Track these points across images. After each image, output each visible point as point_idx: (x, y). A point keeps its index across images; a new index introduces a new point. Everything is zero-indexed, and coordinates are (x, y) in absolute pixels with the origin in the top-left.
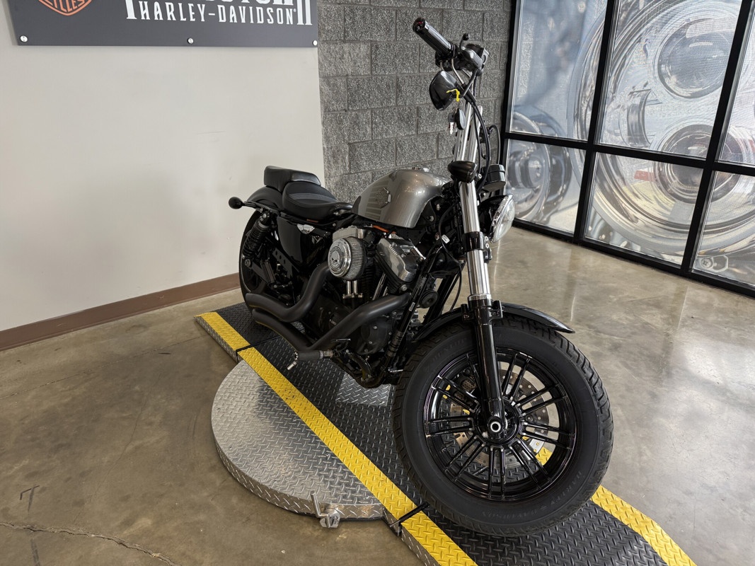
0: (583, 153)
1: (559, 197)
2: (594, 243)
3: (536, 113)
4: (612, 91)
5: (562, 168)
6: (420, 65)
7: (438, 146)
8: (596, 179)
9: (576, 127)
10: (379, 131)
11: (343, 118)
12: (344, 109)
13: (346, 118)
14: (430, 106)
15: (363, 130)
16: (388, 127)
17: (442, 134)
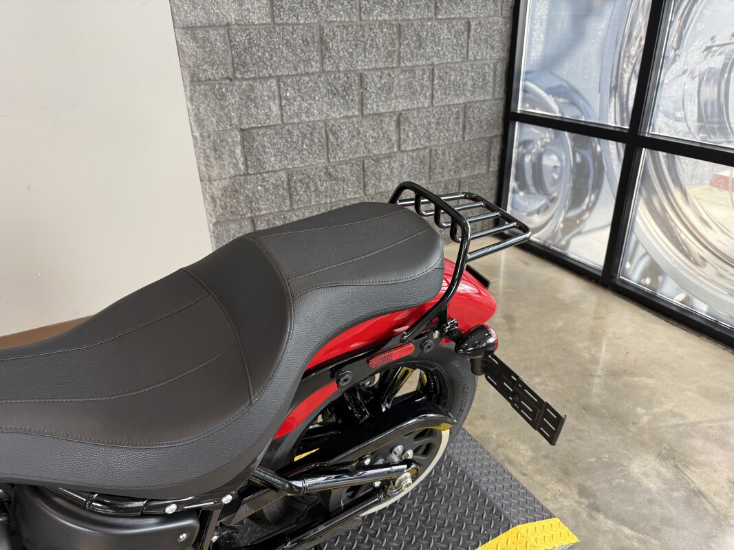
0: (622, 147)
1: (583, 213)
2: (632, 289)
3: (555, 83)
4: (675, 45)
5: (589, 168)
6: (360, 8)
7: (399, 133)
8: (640, 191)
9: (613, 104)
10: (294, 111)
11: (226, 91)
12: (228, 78)
13: (231, 91)
14: (382, 73)
15: (264, 109)
16: (311, 104)
17: (405, 114)
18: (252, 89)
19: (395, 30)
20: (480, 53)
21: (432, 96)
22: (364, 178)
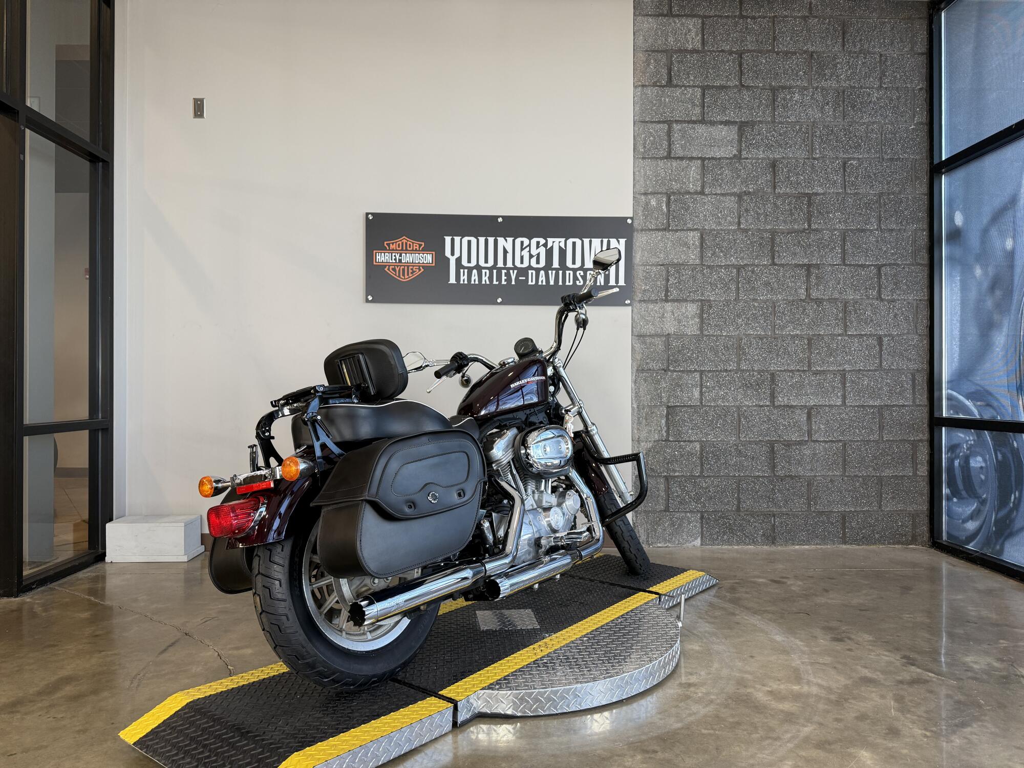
1: (1012, 511)
7: (810, 424)
9: (1021, 403)
10: (712, 397)
11: (661, 378)
12: (663, 369)
13: (665, 379)
14: (794, 374)
15: (688, 393)
16: (726, 393)
17: (817, 409)
18: (680, 378)
19: (806, 342)
20: (895, 364)
21: (844, 397)
22: (774, 460)
